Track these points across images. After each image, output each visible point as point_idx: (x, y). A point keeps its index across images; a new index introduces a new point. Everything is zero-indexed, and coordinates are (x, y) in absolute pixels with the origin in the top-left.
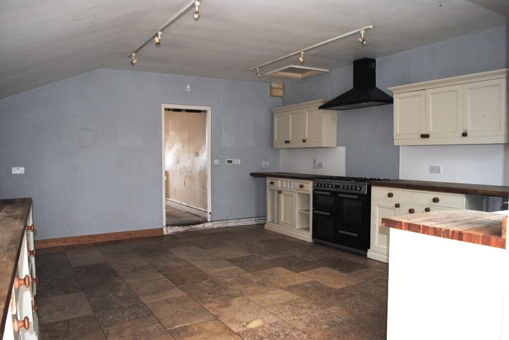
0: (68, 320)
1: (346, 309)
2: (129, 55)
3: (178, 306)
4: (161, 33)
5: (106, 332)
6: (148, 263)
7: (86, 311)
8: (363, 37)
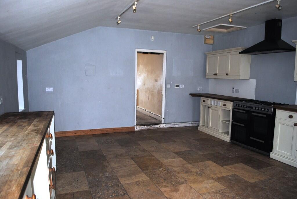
0: (74, 193)
2: (116, 18)
3: (144, 188)
4: (137, 2)
6: (124, 152)
7: (85, 187)
8: (279, 3)
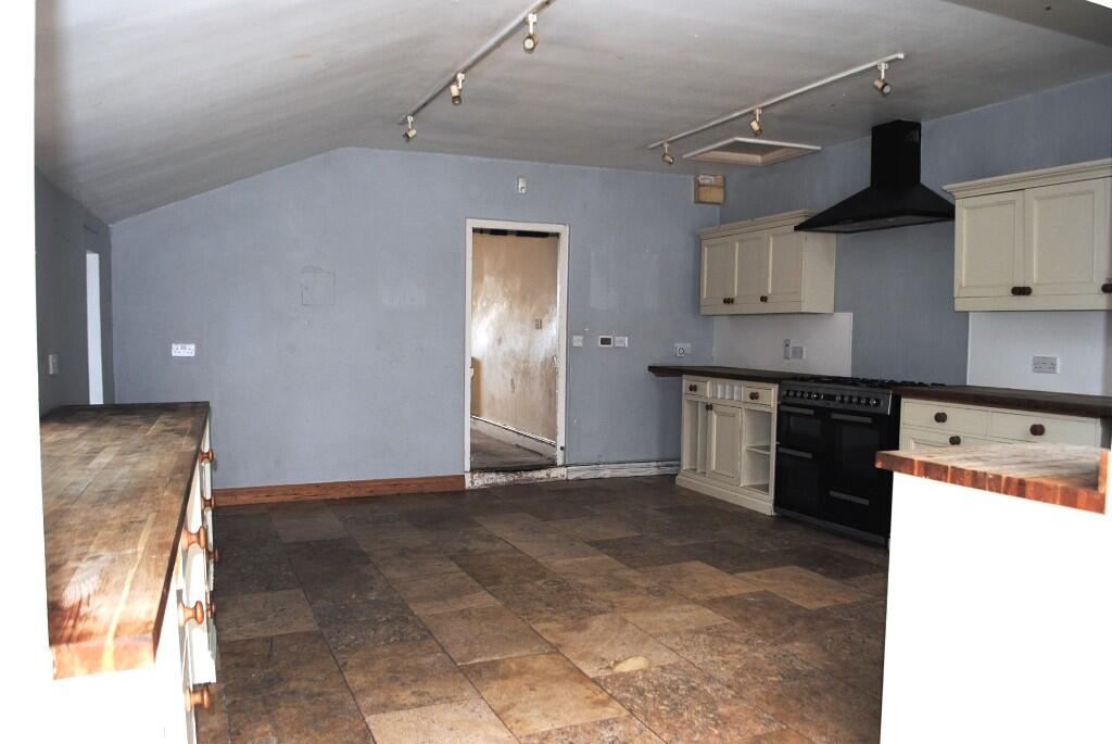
0: (272, 638)
1: (825, 649)
2: (401, 120)
3: (483, 624)
4: (463, 76)
5: (340, 662)
6: (428, 543)
7: (305, 623)
8: (883, 77)
